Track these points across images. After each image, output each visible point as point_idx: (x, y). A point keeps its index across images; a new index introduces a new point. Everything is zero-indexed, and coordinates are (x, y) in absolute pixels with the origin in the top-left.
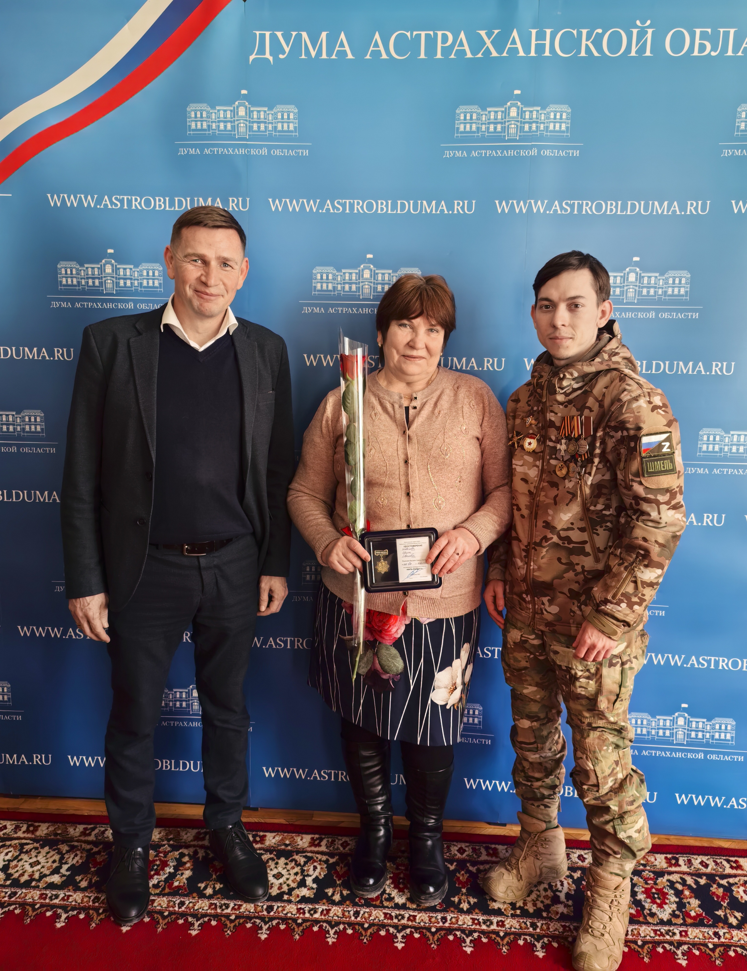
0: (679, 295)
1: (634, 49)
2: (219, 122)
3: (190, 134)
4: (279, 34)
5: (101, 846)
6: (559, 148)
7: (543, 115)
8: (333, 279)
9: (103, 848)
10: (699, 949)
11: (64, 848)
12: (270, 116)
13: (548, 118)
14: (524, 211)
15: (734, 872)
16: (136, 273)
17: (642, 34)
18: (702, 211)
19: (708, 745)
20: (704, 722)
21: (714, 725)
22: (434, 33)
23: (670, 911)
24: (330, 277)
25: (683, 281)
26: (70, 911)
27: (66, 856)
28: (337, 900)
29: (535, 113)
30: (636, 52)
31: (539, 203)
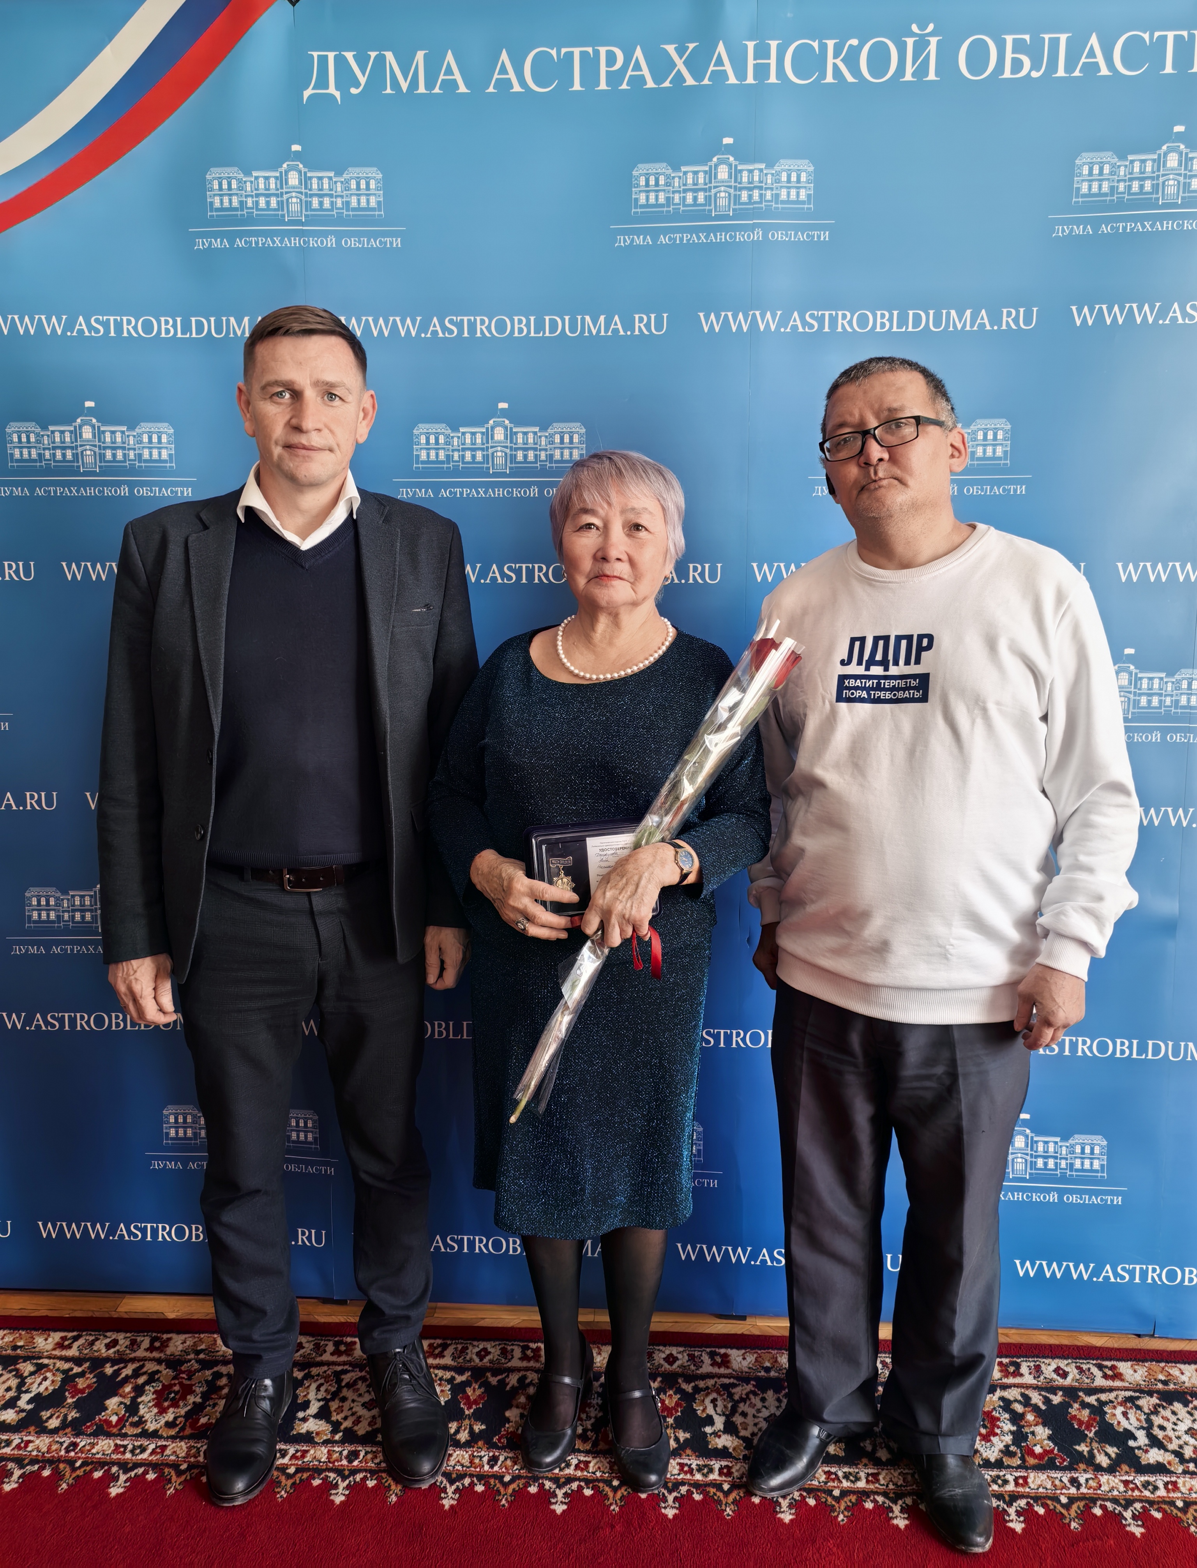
0: (994, 458)
1: (909, 70)
2: (257, 196)
3: (211, 216)
4: (349, 56)
5: (87, 1364)
6: (797, 228)
7: (769, 177)
8: (446, 443)
9: (89, 1368)
10: (1045, 1505)
11: (27, 1368)
12: (339, 184)
13: (778, 181)
14: (745, 329)
15: (1109, 1383)
16: (131, 438)
17: (921, 45)
18: (1025, 324)
19: (1063, 1179)
20: (1056, 1143)
21: (1073, 1146)
22: (594, 50)
23: (1001, 1446)
24: (442, 439)
25: (1000, 435)
26: (28, 1464)
27: (29, 1381)
28: (463, 1440)
29: (756, 173)
30: (913, 75)
31: (768, 315)
